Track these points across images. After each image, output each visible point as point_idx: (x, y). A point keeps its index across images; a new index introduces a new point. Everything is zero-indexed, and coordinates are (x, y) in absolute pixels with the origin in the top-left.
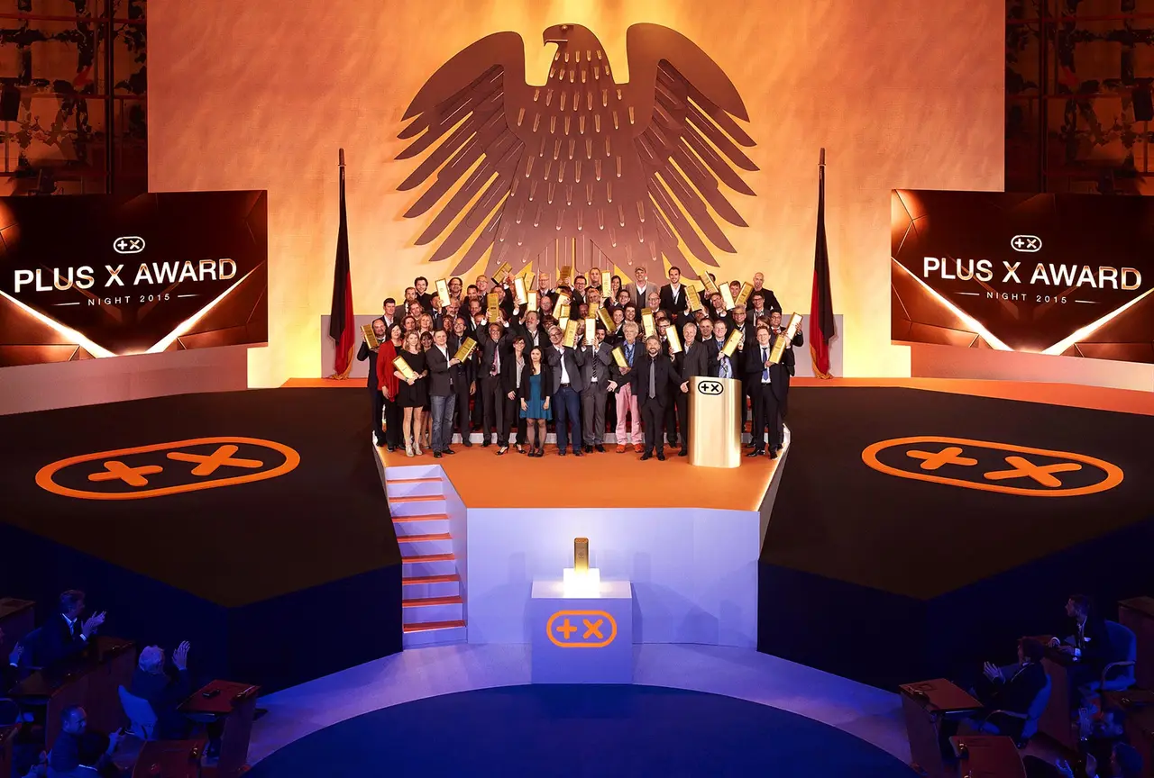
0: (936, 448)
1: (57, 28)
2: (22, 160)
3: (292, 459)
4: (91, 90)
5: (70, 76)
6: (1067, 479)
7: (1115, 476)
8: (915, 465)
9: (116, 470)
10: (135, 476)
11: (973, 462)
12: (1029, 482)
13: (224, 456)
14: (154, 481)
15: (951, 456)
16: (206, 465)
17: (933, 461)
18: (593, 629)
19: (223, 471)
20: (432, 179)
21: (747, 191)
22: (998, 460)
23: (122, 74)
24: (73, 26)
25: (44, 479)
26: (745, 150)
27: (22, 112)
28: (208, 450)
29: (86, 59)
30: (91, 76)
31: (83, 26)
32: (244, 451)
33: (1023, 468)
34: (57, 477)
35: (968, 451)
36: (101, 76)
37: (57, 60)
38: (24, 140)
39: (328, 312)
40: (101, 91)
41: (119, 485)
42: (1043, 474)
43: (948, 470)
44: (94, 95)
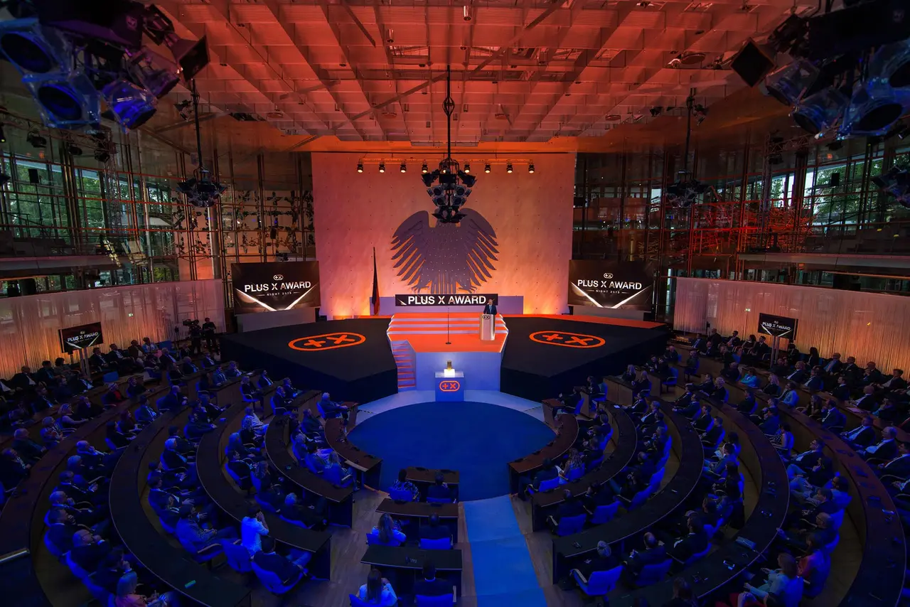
0: (551, 334)
1: (284, 210)
2: (277, 252)
3: (363, 339)
4: (297, 230)
5: (290, 225)
6: (589, 343)
7: (603, 342)
8: (545, 339)
9: (312, 342)
10: (318, 344)
11: (561, 338)
12: (578, 344)
13: (343, 338)
14: (323, 345)
15: (555, 336)
16: (338, 341)
17: (550, 338)
18: (453, 386)
19: (343, 342)
20: (402, 256)
21: (496, 259)
22: (569, 338)
23: (306, 224)
24: (290, 210)
25: (291, 345)
26: (495, 247)
27: (277, 237)
28: (339, 336)
29: (294, 221)
30: (296, 226)
31: (293, 210)
32: (349, 337)
33: (576, 340)
34: (295, 344)
35: (560, 335)
36: (300, 225)
37: (285, 221)
38: (277, 245)
39: (371, 296)
40: (301, 229)
41: (313, 347)
42: (582, 342)
43: (555, 340)
44: (299, 231)
